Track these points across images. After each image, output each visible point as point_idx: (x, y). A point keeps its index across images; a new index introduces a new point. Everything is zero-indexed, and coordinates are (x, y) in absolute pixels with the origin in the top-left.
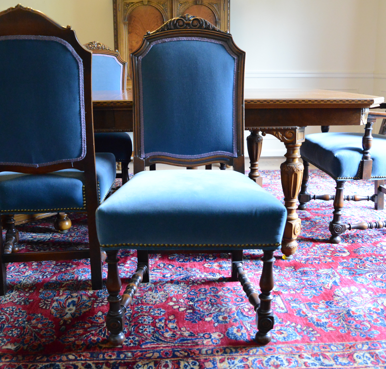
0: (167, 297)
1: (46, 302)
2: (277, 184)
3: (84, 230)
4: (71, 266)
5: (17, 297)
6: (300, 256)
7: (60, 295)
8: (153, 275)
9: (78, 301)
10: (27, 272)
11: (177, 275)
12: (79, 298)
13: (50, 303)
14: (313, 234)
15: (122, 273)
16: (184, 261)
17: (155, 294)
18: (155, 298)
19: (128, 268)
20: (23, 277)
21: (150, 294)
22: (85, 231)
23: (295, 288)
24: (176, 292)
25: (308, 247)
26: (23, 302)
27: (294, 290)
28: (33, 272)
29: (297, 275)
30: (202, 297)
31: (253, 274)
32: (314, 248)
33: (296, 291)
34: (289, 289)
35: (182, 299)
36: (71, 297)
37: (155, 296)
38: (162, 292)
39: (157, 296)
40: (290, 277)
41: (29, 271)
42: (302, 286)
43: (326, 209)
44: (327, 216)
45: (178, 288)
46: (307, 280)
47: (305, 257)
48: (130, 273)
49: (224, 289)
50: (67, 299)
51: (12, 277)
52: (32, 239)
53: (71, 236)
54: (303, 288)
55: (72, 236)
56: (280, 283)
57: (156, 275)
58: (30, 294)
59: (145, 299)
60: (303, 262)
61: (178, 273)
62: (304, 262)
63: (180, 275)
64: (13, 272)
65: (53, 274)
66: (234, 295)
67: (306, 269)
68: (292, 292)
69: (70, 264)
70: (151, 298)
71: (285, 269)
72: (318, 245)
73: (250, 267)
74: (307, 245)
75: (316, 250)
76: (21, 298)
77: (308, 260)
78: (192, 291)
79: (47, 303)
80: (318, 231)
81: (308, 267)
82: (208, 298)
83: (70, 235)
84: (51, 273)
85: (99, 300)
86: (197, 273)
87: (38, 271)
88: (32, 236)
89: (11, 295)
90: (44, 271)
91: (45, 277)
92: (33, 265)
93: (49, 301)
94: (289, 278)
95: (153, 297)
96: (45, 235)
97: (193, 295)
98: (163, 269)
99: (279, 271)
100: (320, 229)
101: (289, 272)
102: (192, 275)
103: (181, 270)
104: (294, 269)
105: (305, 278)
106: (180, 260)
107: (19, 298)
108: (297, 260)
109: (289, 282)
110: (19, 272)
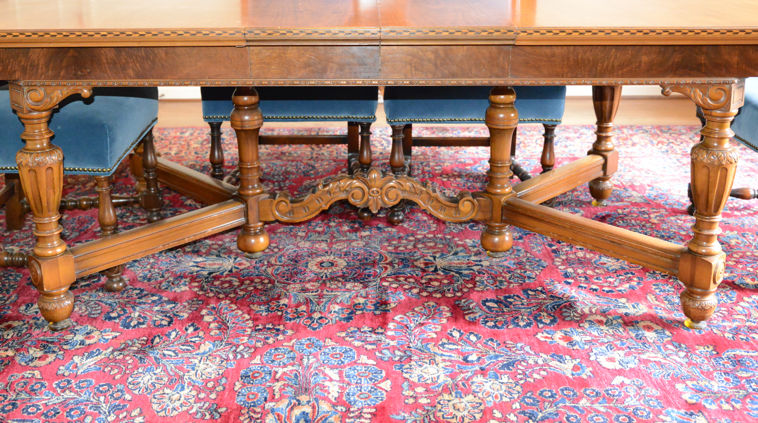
0: (482, 407)
1: (252, 414)
2: (632, 155)
3: (290, 251)
4: (284, 333)
5: (195, 402)
6: (718, 321)
7: (276, 397)
8: (444, 358)
9: (314, 412)
10: (203, 345)
11: (491, 358)
12: (314, 407)
13: (259, 416)
14: (731, 272)
15: (384, 351)
16: (495, 326)
17: (456, 401)
18: (459, 410)
19: (393, 338)
20: (197, 354)
21: (449, 401)
22: (295, 254)
23: (729, 397)
24: (496, 397)
25: (729, 302)
26: (207, 414)
27: (727, 403)
28: (214, 345)
29: (724, 365)
30: (550, 410)
31: (637, 361)
32: (742, 304)
33: (733, 403)
34: (718, 399)
35: (512, 415)
36: (299, 404)
37: (458, 406)
38: (470, 397)
39: (463, 405)
40: (711, 370)
41: (207, 342)
42: (742, 392)
43: (743, 215)
44: (749, 230)
45: (499, 387)
46: (748, 380)
47: (730, 324)
48: (399, 350)
49: (588, 392)
50: (292, 408)
51: (177, 354)
52: (199, 269)
53: (270, 265)
54: (746, 397)
55: (272, 265)
56: (695, 383)
57: (450, 356)
58: (217, 395)
59: (440, 411)
60: (728, 335)
61: (492, 353)
62: (731, 336)
63: (496, 357)
64: (176, 343)
65: (253, 350)
66: (610, 408)
67: (738, 352)
68: (726, 407)
69: (281, 327)
70: (451, 410)
71: (697, 352)
72: (749, 297)
73: (627, 344)
74: (727, 296)
75: (748, 309)
76: (203, 403)
77: (736, 331)
78: (528, 395)
79: (255, 416)
80: (740, 266)
81: (742, 347)
82: (561, 411)
83: (268, 262)
84: (250, 348)
85: (353, 412)
86: (528, 353)
87: (224, 343)
88: (197, 262)
89: (183, 397)
90: (235, 341)
91: (239, 356)
92: (212, 329)
93: (258, 413)
94: (712, 373)
95: (454, 407)
96: (221, 262)
97: (532, 404)
98: (460, 343)
99: (686, 356)
100: (742, 260)
101: (707, 358)
102: (519, 358)
103: (495, 346)
104: (714, 353)
105: (743, 375)
106: (488, 324)
107: (199, 405)
108: (715, 331)
109: (712, 383)
110: (186, 343)
